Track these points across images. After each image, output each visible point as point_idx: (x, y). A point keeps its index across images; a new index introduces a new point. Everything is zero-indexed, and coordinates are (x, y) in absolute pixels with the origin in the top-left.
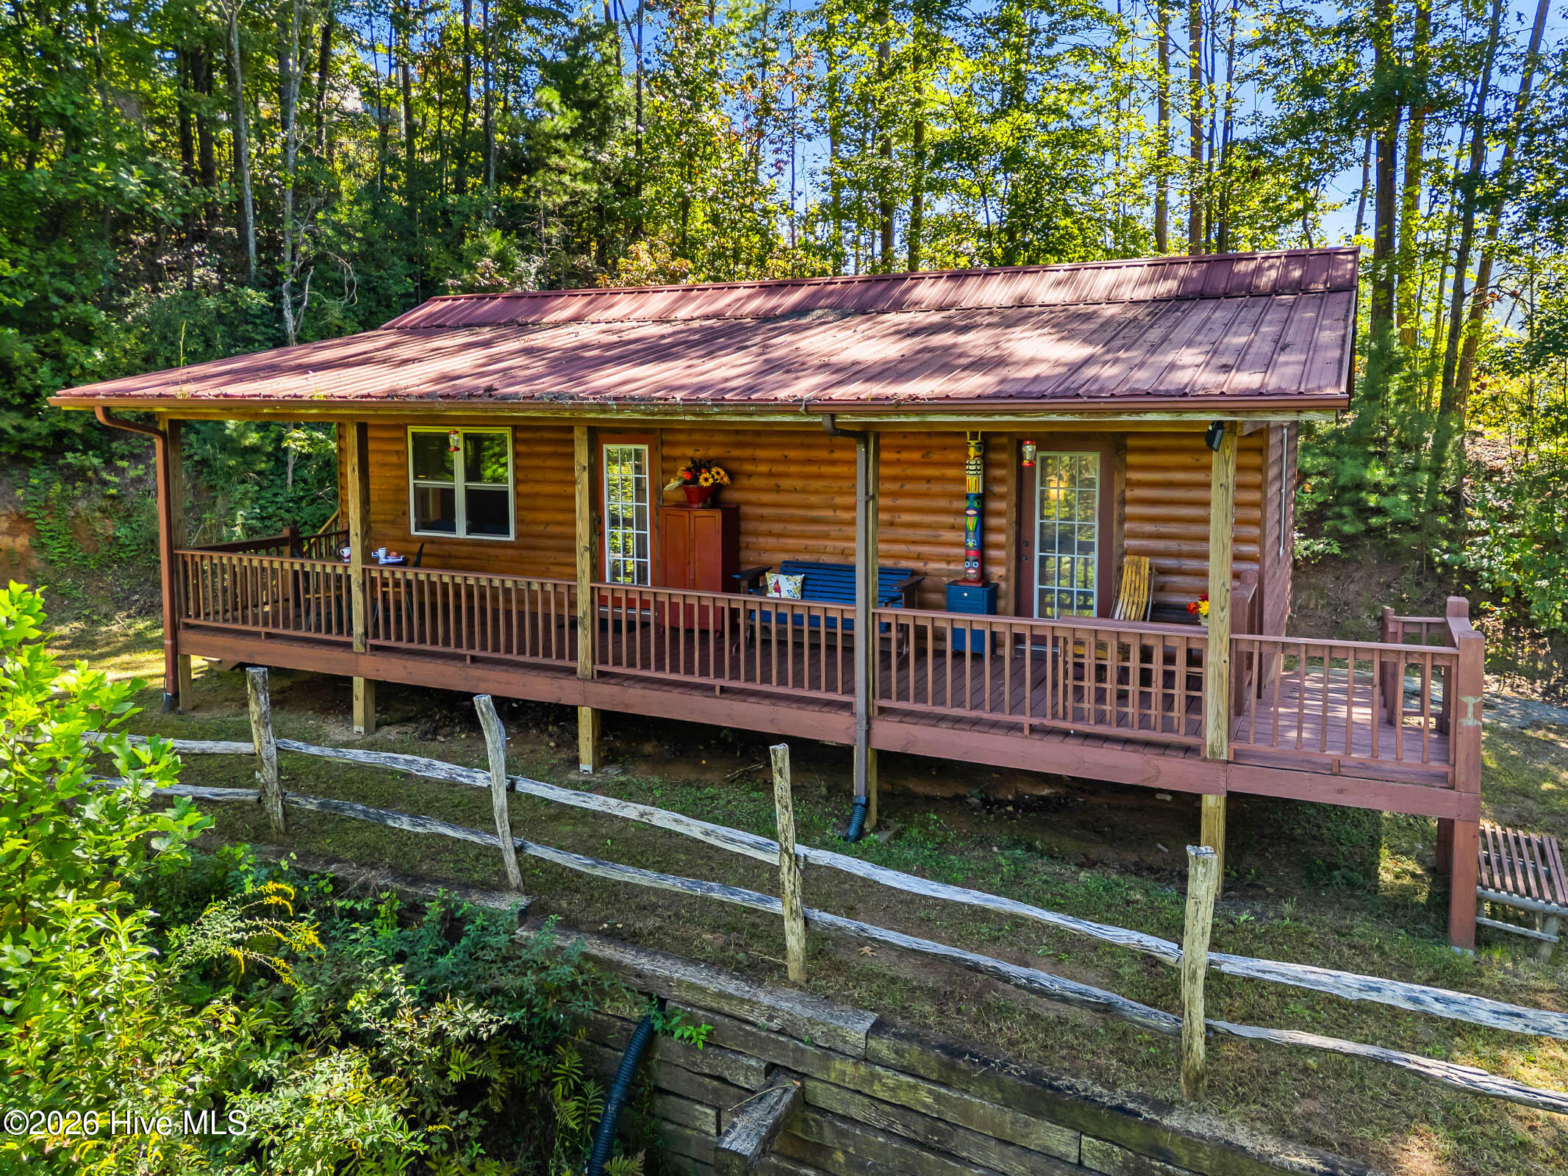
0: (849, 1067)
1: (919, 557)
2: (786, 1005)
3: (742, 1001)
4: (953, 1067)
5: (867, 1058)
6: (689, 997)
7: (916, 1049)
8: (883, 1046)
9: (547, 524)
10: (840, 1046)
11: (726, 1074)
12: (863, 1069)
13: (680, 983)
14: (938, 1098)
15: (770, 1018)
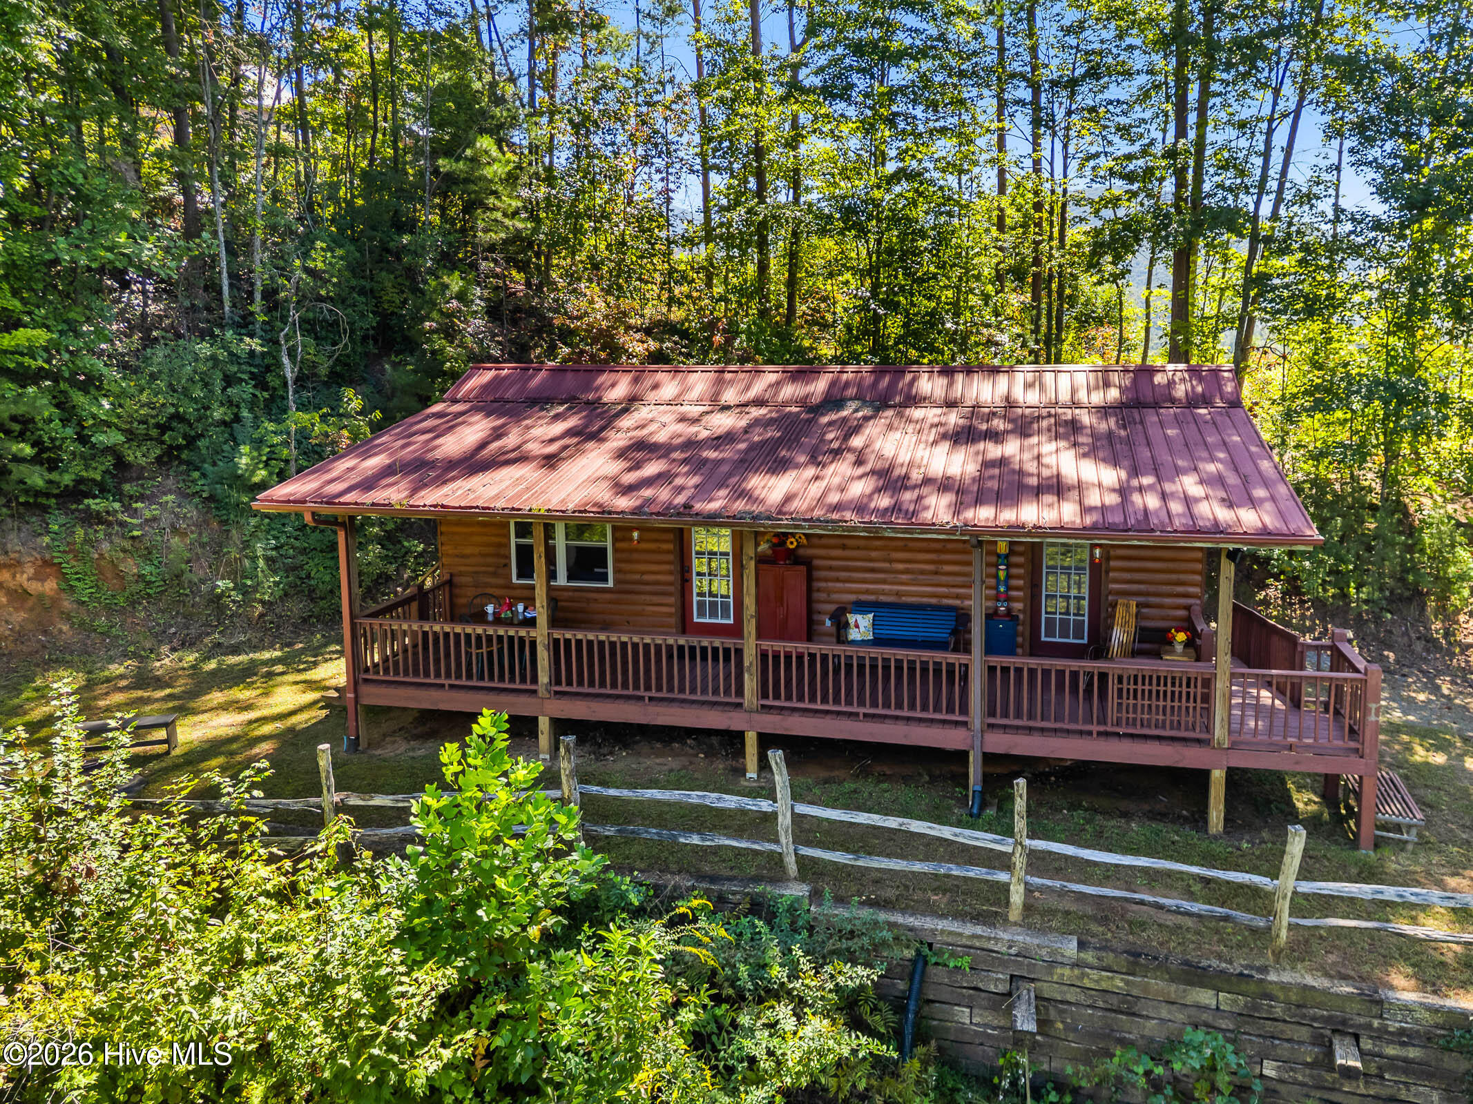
0: (1067, 971)
1: (957, 597)
2: (1020, 938)
3: (989, 939)
4: (1136, 963)
5: (1077, 965)
6: (950, 940)
7: (1111, 955)
8: (1089, 956)
9: (643, 573)
10: (1060, 959)
11: (981, 985)
12: (1076, 971)
13: (942, 932)
14: (1127, 983)
15: (1010, 947)
